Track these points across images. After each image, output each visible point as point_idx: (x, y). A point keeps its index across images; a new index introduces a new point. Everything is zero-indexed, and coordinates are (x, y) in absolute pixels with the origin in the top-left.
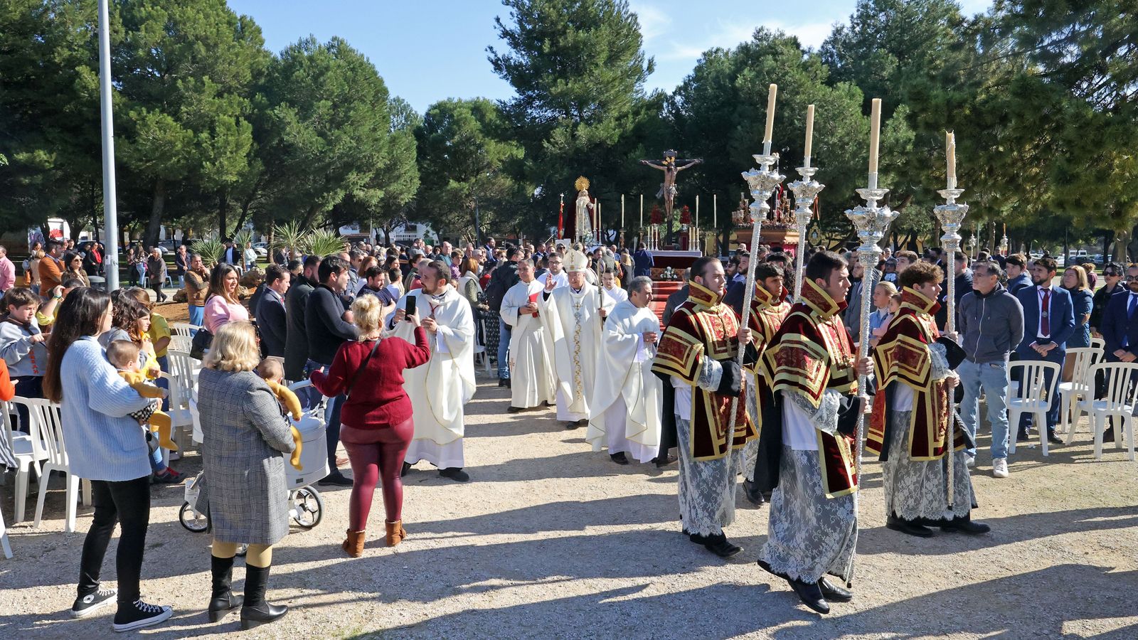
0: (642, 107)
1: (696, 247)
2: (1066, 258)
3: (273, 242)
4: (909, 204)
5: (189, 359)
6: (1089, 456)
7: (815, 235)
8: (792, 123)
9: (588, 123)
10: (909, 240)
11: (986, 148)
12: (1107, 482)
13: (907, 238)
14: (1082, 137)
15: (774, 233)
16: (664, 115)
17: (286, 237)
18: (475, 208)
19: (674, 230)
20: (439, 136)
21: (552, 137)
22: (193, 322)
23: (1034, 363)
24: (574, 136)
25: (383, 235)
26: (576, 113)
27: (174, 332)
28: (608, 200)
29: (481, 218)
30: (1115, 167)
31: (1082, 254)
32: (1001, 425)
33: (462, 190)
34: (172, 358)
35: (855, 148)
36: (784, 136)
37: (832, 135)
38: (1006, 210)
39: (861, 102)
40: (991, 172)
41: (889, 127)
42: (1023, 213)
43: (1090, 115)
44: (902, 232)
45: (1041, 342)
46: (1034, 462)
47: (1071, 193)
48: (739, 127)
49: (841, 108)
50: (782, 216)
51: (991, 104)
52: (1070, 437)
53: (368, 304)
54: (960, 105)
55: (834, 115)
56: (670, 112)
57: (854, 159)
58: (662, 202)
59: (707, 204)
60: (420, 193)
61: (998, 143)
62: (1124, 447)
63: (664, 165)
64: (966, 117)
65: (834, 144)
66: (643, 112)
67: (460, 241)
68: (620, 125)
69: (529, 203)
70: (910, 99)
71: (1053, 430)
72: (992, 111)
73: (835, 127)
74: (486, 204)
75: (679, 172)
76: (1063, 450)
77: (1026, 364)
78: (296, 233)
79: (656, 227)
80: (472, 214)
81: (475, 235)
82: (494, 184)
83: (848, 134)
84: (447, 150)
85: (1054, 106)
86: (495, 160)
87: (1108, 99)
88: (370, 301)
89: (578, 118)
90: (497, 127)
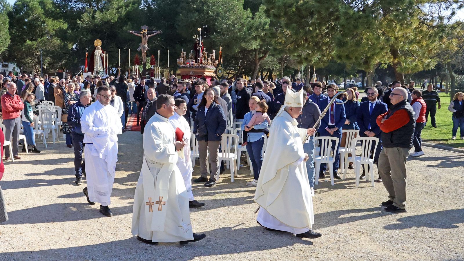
0: (130, 3)
1: (158, 77)
2: (345, 84)
4: (268, 56)
6: (353, 185)
7: (220, 71)
8: (208, 13)
9: (101, 11)
10: (268, 74)
11: (303, 28)
12: (362, 198)
13: (267, 73)
14: (348, 23)
15: (199, 70)
16: (142, 7)
18: (40, 56)
19: (147, 68)
20: (21, 16)
21: (82, 18)
23: (327, 138)
24: (93, 18)
26: (95, 5)
28: (112, 52)
29: (43, 61)
30: (364, 39)
31: (352, 82)
32: (311, 170)
33: (33, 45)
35: (240, 26)
36: (204, 20)
37: (229, 19)
38: (314, 59)
39: (243, 3)
40: (306, 40)
41: (257, 16)
42: (322, 61)
43: (352, 13)
44: (264, 70)
45: (331, 127)
46: (327, 189)
47: (345, 52)
48: (181, 15)
49: (233, 6)
50: (203, 61)
51: (305, 6)
52: (345, 176)
54: (290, 6)
55: (229, 9)
56: (145, 6)
57: (239, 32)
58: (140, 53)
59: (164, 54)
60: (10, 47)
61: (310, 26)
62: (370, 180)
63: (142, 34)
64: (293, 12)
65: (230, 24)
66: (130, 5)
68: (118, 12)
69: (70, 53)
70: (266, 2)
71: (336, 172)
72: (306, 9)
73: (230, 15)
74: (47, 53)
75: (150, 38)
76: (341, 182)
77: (323, 138)
79: (137, 66)
80: (39, 59)
82: (50, 43)
83: (236, 19)
84: (25, 24)
85: (335, 8)
86: (51, 30)
87: (360, 5)
89: (96, 8)
90: (53, 12)
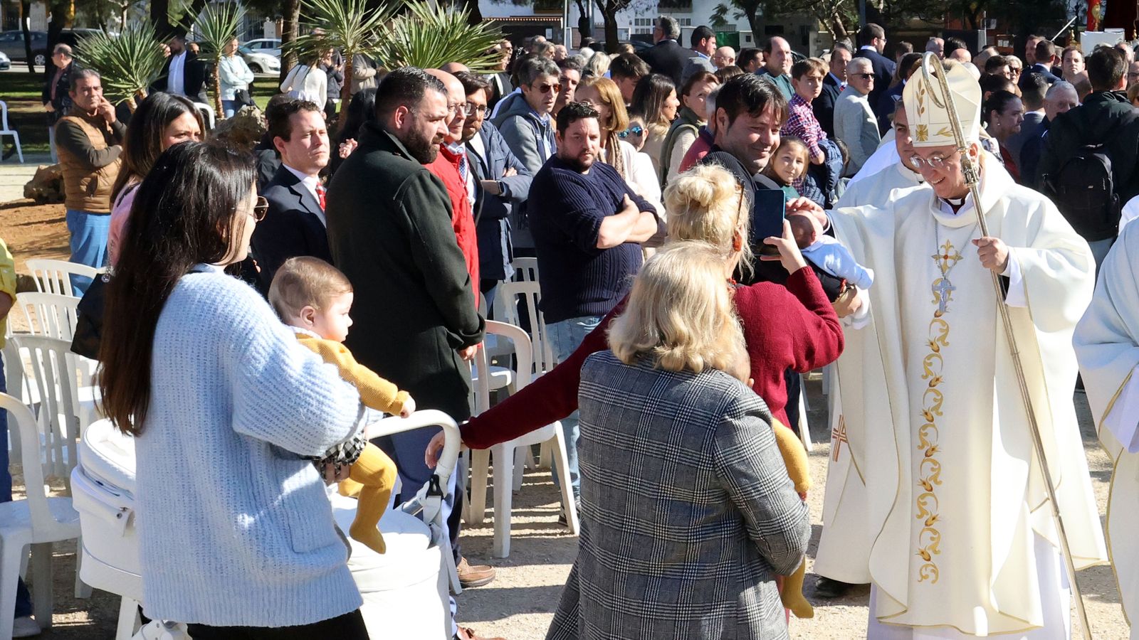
3: (295, 36)
5: (70, 356)
17: (335, 23)
22: (78, 257)
25: (598, 18)
27: (27, 284)
34: (24, 353)
53: (709, 191)
67: (812, 36)
78: (361, 14)
81: (854, 19)
88: (714, 182)
